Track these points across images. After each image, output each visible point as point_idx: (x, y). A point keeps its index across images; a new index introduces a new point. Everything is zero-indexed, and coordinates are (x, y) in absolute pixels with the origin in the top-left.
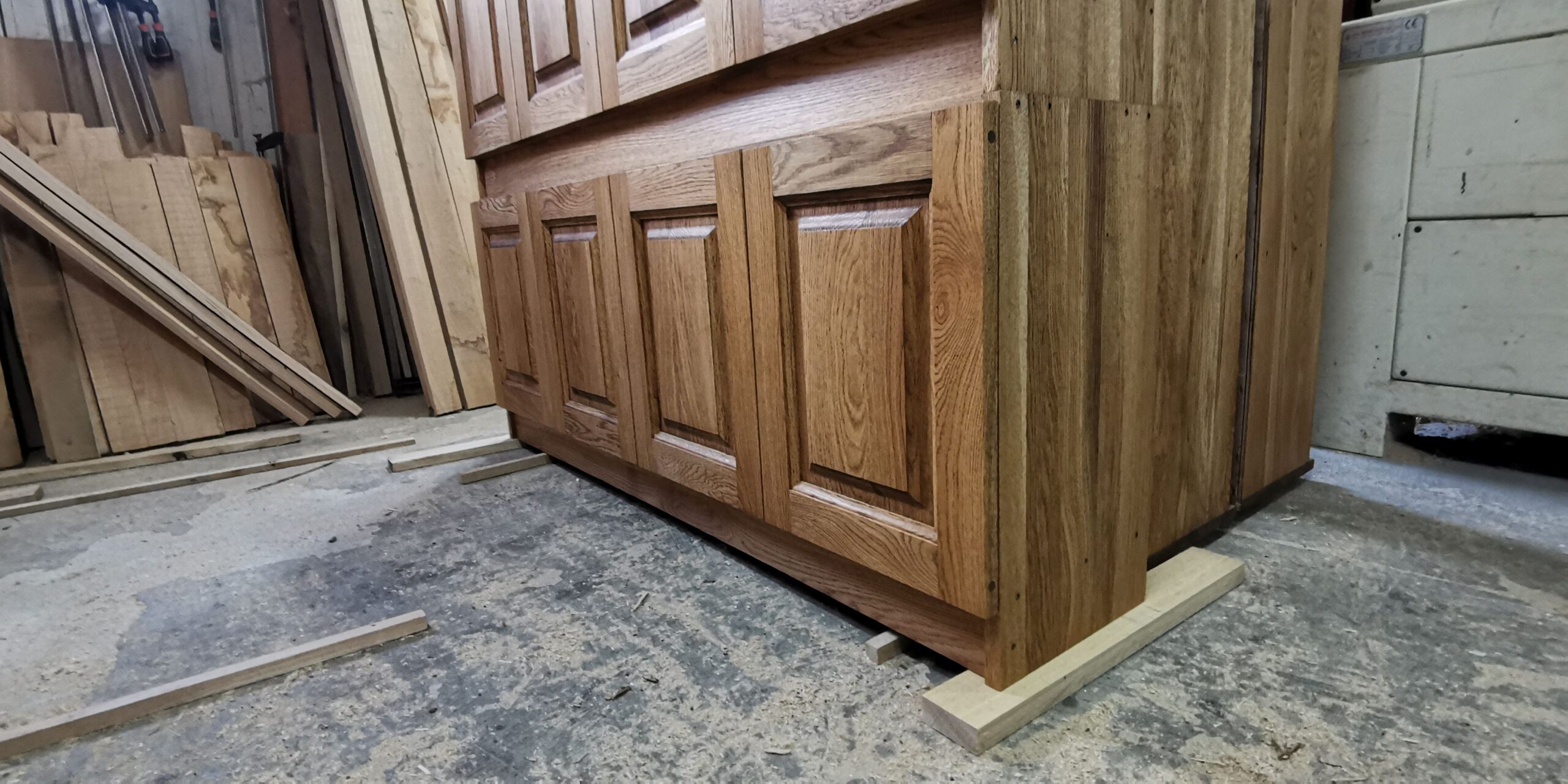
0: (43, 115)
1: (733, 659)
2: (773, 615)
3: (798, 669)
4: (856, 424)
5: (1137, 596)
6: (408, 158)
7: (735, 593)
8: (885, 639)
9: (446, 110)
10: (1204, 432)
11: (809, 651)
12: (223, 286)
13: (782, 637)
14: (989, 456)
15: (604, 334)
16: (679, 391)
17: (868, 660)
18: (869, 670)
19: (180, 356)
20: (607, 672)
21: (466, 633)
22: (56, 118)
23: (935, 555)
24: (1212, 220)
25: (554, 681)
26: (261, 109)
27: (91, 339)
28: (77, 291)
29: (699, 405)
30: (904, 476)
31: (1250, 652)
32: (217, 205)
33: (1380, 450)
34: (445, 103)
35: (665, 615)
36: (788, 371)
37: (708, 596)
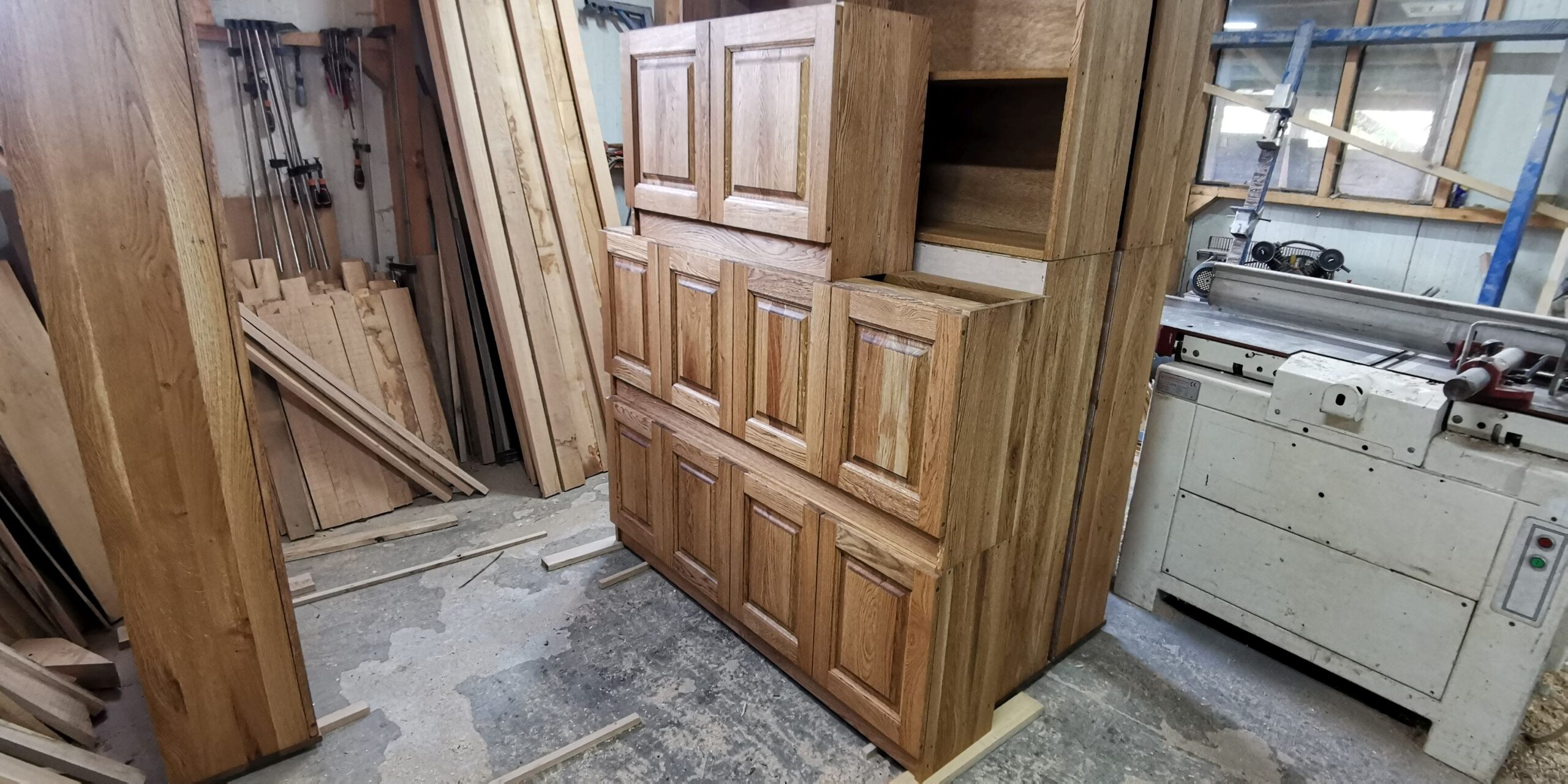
0: (246, 261)
1: (799, 753)
2: (814, 724)
3: (830, 761)
4: (868, 661)
5: (987, 728)
6: (527, 309)
7: (791, 706)
8: (870, 748)
9: (551, 264)
10: (1034, 638)
11: (834, 750)
12: (384, 396)
13: (820, 740)
14: (925, 700)
15: (713, 535)
16: (765, 592)
17: (862, 757)
18: (863, 763)
19: (362, 454)
20: (740, 757)
21: (662, 727)
22: (255, 262)
23: (899, 729)
24: (1046, 542)
25: (718, 762)
26: (388, 231)
27: (302, 447)
28: (291, 409)
29: (778, 606)
30: (888, 691)
31: (1032, 762)
32: (375, 332)
33: (1151, 607)
34: (550, 258)
35: (759, 720)
36: (834, 620)
37: (778, 707)
